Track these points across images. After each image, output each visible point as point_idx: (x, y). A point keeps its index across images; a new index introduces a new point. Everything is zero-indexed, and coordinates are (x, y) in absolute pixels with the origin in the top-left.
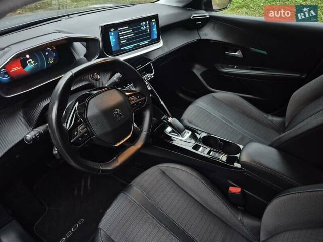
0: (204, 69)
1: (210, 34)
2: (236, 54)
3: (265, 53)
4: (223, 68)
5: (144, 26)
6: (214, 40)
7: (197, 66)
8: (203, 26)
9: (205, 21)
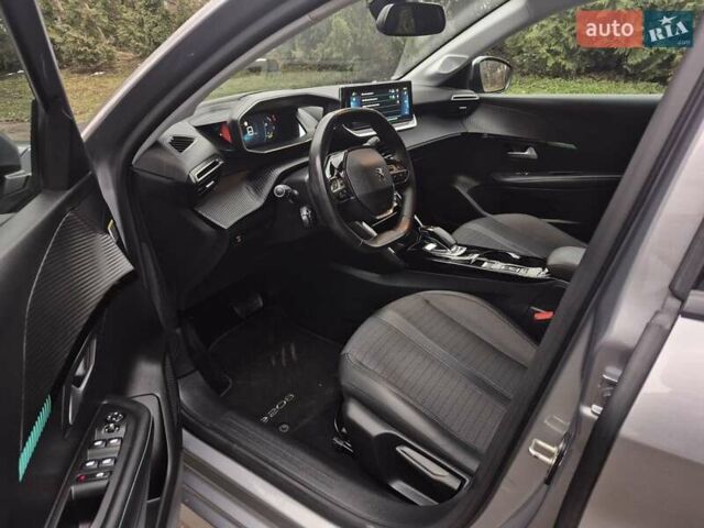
0: (474, 184)
1: (482, 124)
2: (526, 153)
3: (572, 146)
4: (507, 177)
5: (393, 95)
6: (489, 135)
7: (462, 179)
8: (469, 113)
9: (473, 106)
